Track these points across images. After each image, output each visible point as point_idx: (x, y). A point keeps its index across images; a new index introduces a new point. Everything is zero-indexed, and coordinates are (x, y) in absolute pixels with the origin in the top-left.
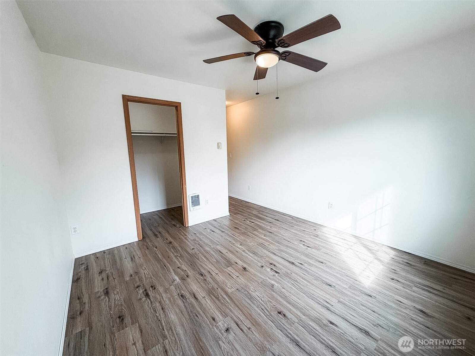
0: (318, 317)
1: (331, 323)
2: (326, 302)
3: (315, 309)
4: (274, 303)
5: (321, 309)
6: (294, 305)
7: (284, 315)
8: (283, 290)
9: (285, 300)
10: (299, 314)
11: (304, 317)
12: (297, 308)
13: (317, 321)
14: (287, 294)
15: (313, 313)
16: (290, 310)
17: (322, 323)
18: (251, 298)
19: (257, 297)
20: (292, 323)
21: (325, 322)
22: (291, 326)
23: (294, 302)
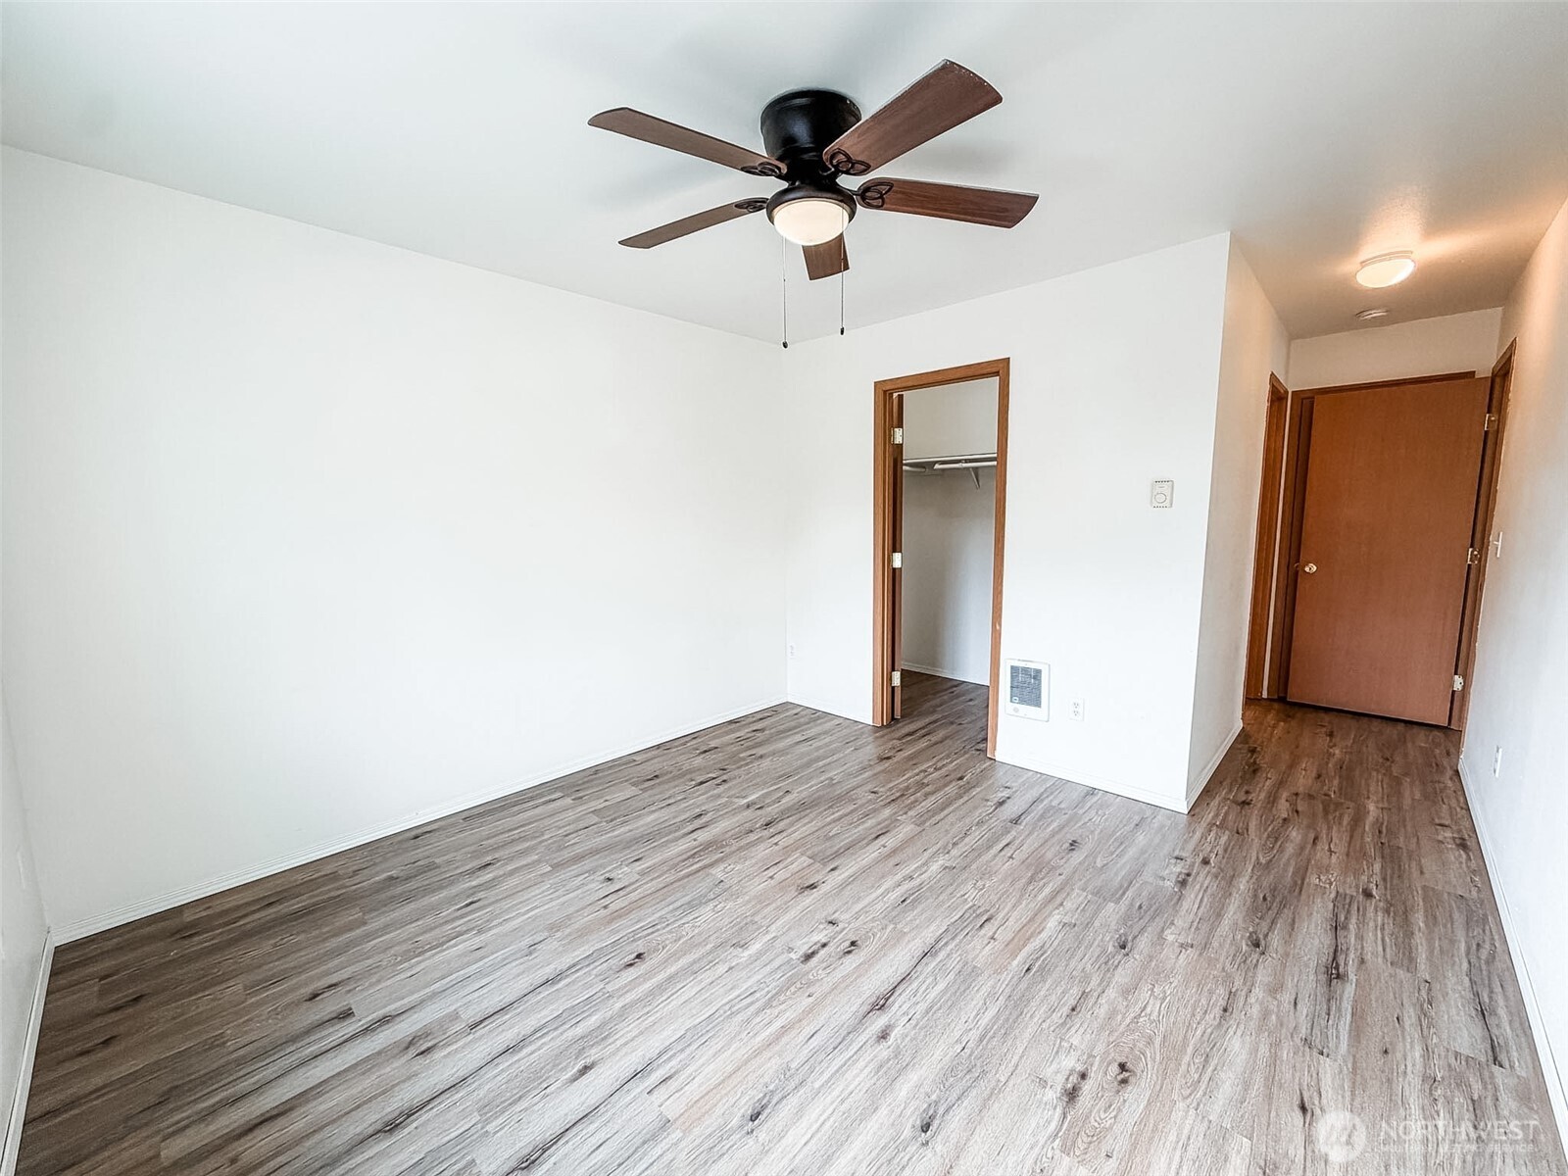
0: (611, 1040)
1: (586, 1069)
2: (670, 1078)
3: (641, 1038)
4: (672, 948)
5: (639, 1053)
6: (660, 988)
7: (631, 965)
8: (722, 969)
9: (683, 969)
10: (629, 997)
11: (618, 1005)
12: (652, 993)
13: (601, 1035)
14: (707, 977)
15: (627, 1030)
16: (646, 977)
17: (592, 1046)
18: (692, 906)
19: (696, 915)
20: (605, 979)
21: (593, 1054)
22: (596, 976)
23: (675, 990)
